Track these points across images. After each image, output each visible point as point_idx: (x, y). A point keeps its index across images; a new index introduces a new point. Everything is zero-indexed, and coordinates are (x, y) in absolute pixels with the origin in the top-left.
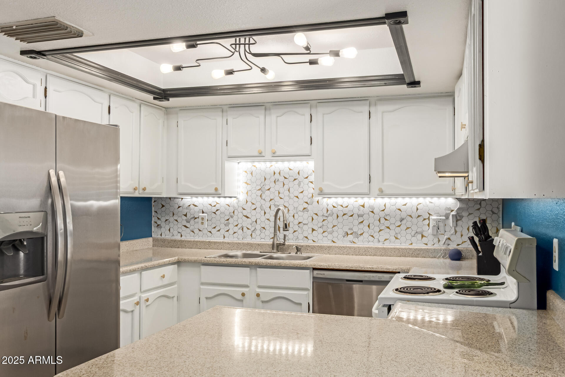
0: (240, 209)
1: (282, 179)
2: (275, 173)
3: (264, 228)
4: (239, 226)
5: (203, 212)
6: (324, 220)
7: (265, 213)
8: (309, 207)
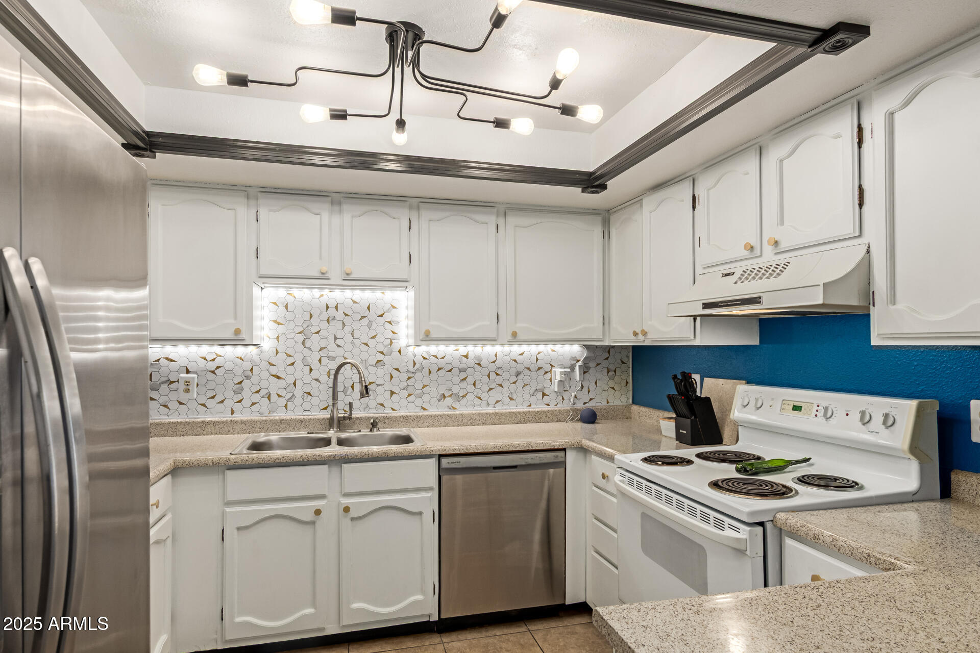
0: (264, 365)
1: (340, 316)
2: (328, 307)
3: (309, 394)
4: (263, 392)
5: (188, 372)
6: (409, 378)
7: (311, 370)
8: (386, 360)
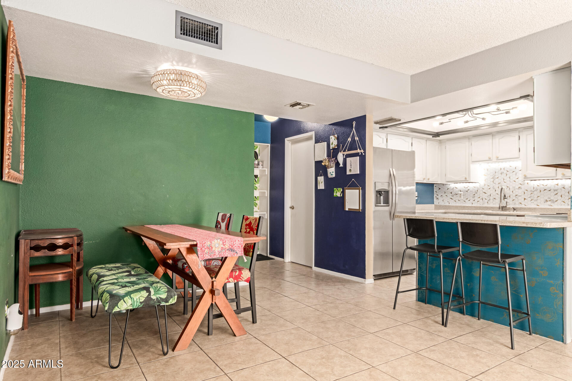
0: (481, 189)
1: (505, 172)
2: (501, 169)
3: (495, 199)
4: (481, 198)
5: (461, 191)
6: (531, 193)
7: (495, 191)
8: (522, 186)
